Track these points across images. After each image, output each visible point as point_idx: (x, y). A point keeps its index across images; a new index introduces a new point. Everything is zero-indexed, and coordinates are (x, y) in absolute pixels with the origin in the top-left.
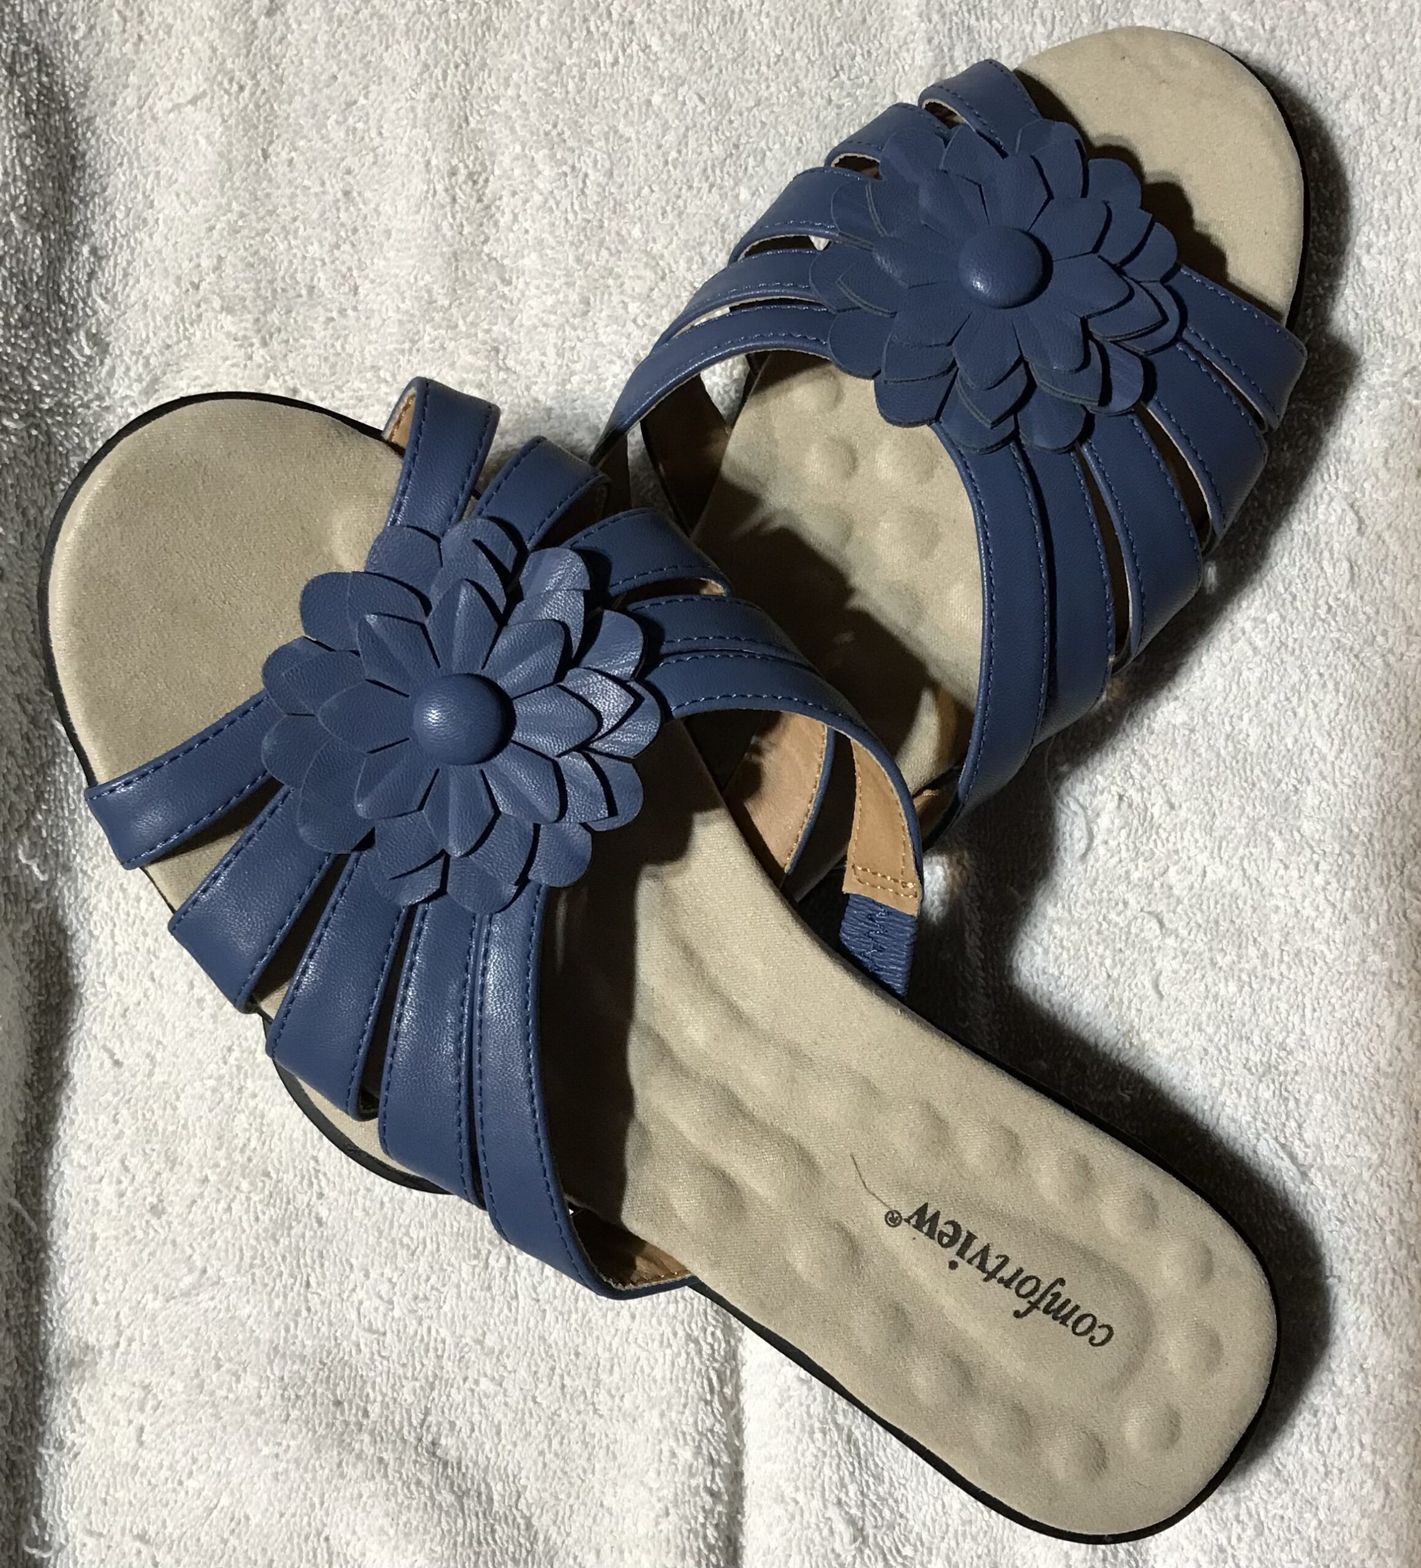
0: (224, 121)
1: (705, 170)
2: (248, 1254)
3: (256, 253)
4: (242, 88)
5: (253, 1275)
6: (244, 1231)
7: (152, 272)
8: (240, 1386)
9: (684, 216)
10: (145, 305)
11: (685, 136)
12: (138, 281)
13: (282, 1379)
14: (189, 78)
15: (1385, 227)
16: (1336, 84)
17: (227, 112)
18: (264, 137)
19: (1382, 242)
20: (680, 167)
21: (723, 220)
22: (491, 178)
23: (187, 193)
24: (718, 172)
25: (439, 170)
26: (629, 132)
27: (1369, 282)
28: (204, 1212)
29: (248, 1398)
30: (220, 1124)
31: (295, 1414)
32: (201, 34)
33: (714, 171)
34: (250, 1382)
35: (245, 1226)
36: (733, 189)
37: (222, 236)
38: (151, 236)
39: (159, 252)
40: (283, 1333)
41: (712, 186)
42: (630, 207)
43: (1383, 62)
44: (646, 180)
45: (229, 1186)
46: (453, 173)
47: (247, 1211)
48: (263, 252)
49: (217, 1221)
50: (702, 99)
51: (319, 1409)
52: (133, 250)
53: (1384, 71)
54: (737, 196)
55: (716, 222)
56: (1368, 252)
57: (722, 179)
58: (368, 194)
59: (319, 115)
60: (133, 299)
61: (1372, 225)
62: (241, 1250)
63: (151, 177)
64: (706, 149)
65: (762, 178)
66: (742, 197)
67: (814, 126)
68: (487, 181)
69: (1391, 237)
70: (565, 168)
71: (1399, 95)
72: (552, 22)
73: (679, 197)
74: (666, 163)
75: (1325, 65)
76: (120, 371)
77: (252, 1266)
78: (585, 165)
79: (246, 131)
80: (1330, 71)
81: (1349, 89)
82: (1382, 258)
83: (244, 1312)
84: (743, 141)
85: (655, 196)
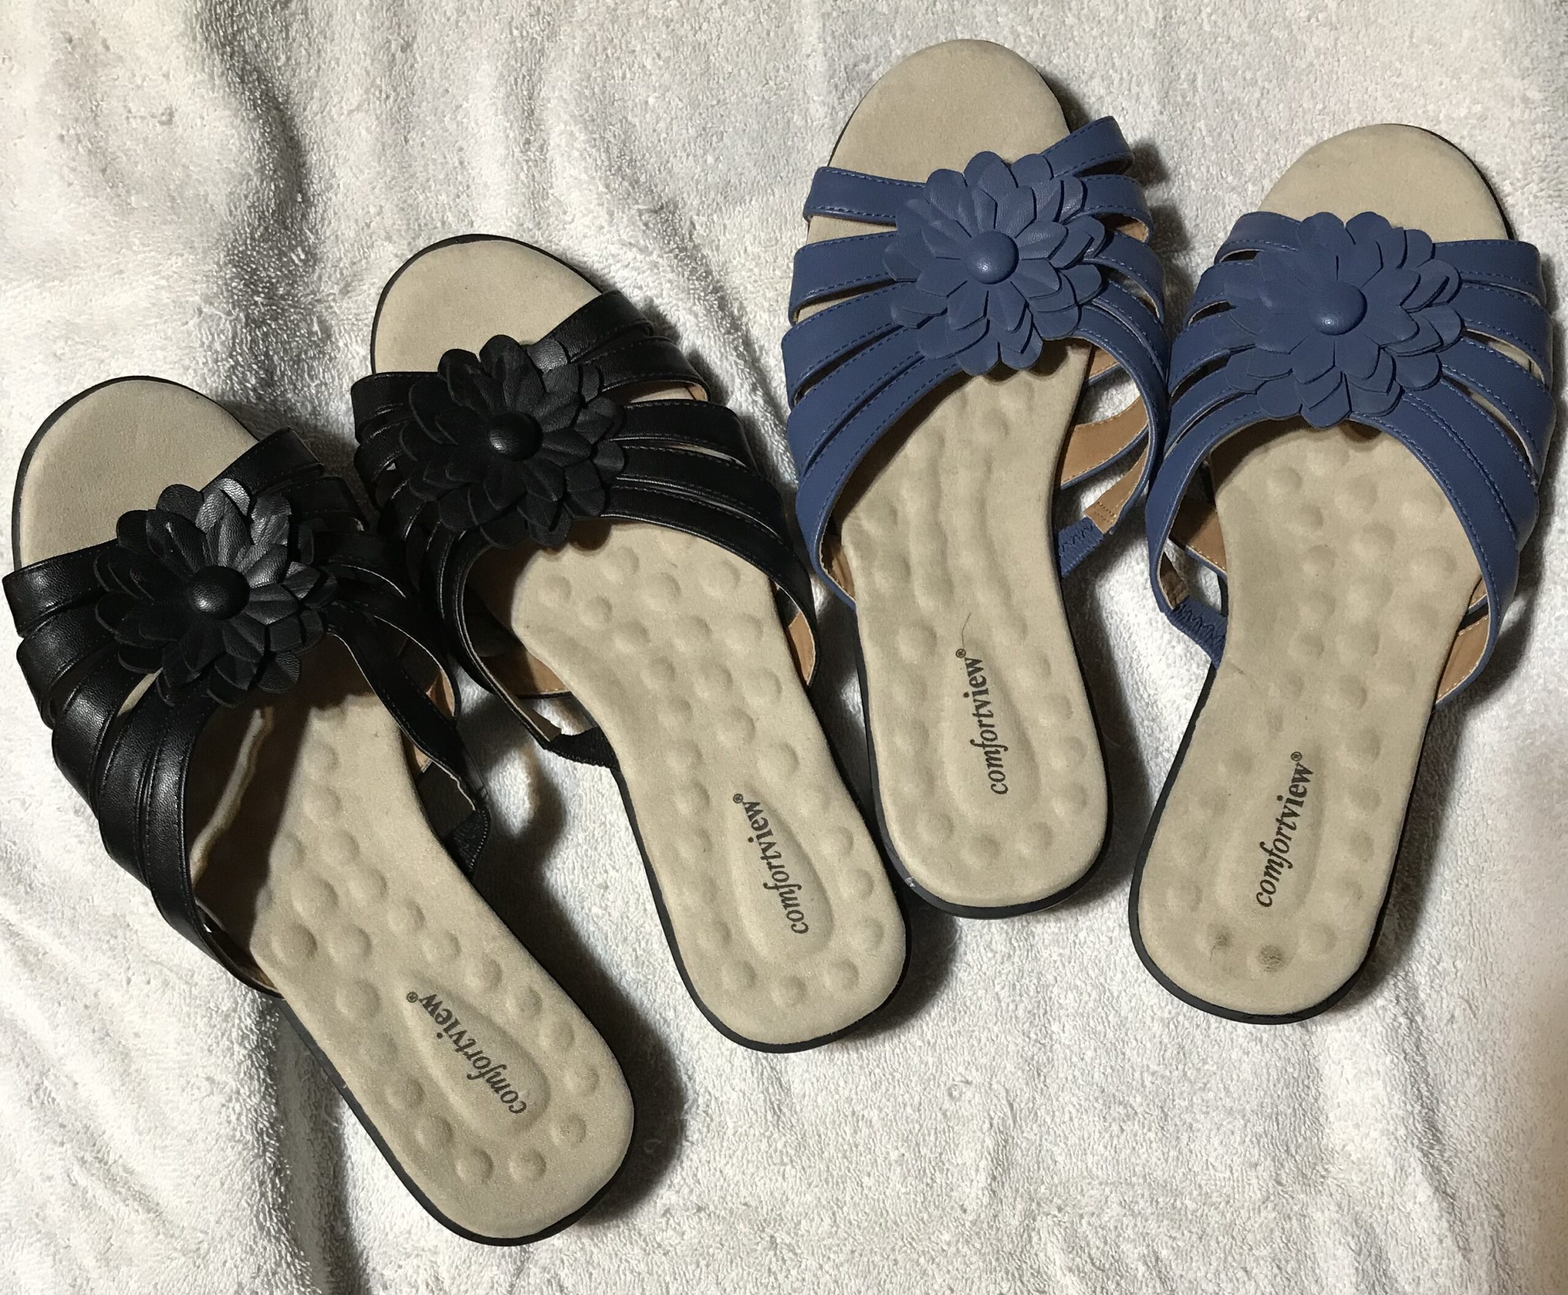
0: (378, 118)
1: (684, 145)
3: (405, 201)
4: (388, 97)
7: (339, 217)
10: (337, 237)
11: (671, 123)
12: (330, 223)
14: (352, 91)
17: (379, 112)
18: (404, 128)
23: (357, 167)
26: (636, 121)
32: (358, 64)
33: (690, 145)
37: (382, 192)
38: (336, 196)
39: (343, 205)
41: (688, 155)
48: (410, 201)
50: (680, 100)
52: (326, 203)
54: (706, 161)
57: (695, 150)
59: (439, 114)
60: (328, 234)
63: (332, 158)
64: (684, 131)
72: (582, 50)
74: (659, 141)
79: (393, 124)
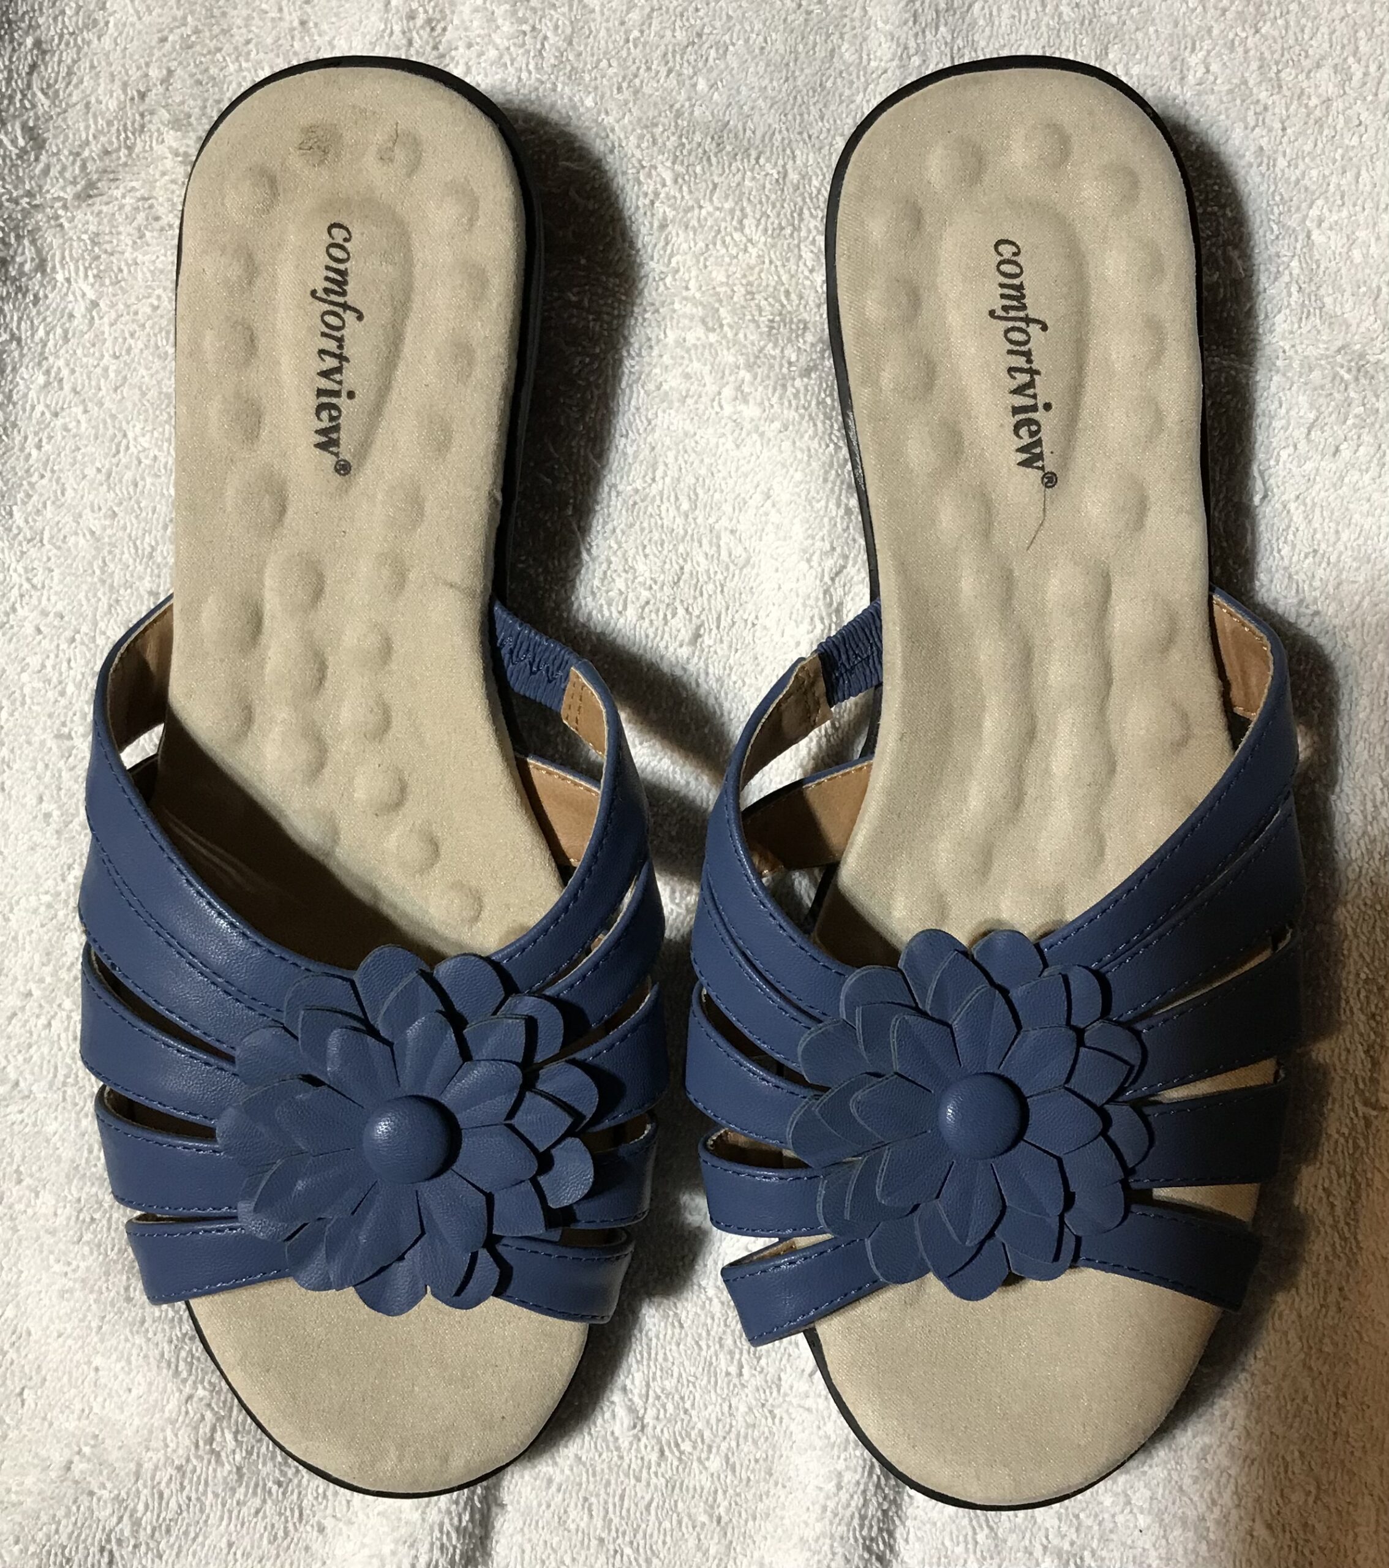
1: (665, 54)
2: (62, 1072)
3: (207, 70)
5: (65, 1092)
6: (61, 1049)
7: (98, 75)
8: (39, 1202)
9: (640, 95)
10: (87, 106)
12: (82, 82)
13: (79, 1200)
15: (1340, 202)
16: (1310, 52)
19: (1335, 217)
20: (640, 47)
21: (677, 106)
22: (450, 28)
24: (678, 57)
25: (398, 11)
27: (1317, 257)
28: (24, 1026)
29: (45, 1215)
30: (50, 940)
31: (87, 1237)
33: (674, 56)
34: (47, 1199)
35: (63, 1044)
36: (691, 78)
37: (174, 49)
38: (99, 39)
39: (107, 55)
40: (85, 1154)
41: (670, 71)
42: (587, 78)
43: (1361, 34)
44: (605, 53)
45: (51, 1003)
46: (412, 16)
47: (67, 1029)
48: (213, 71)
49: (35, 1037)
51: (113, 1234)
52: (79, 49)
53: (1362, 43)
54: (695, 85)
55: (671, 106)
56: (1319, 226)
57: (681, 65)
58: (325, 27)
60: (74, 99)
61: (1327, 199)
62: (56, 1068)
64: (669, 33)
65: (722, 72)
66: (699, 87)
67: (781, 28)
68: (444, 29)
69: (1345, 213)
70: (525, 27)
71: (1373, 69)
73: (636, 76)
74: (627, 41)
75: (1303, 31)
76: (54, 172)
77: (64, 1084)
78: (546, 27)
80: (1306, 37)
81: (1323, 58)
82: (1332, 234)
83: (51, 1127)
84: (706, 30)
85: (611, 71)
